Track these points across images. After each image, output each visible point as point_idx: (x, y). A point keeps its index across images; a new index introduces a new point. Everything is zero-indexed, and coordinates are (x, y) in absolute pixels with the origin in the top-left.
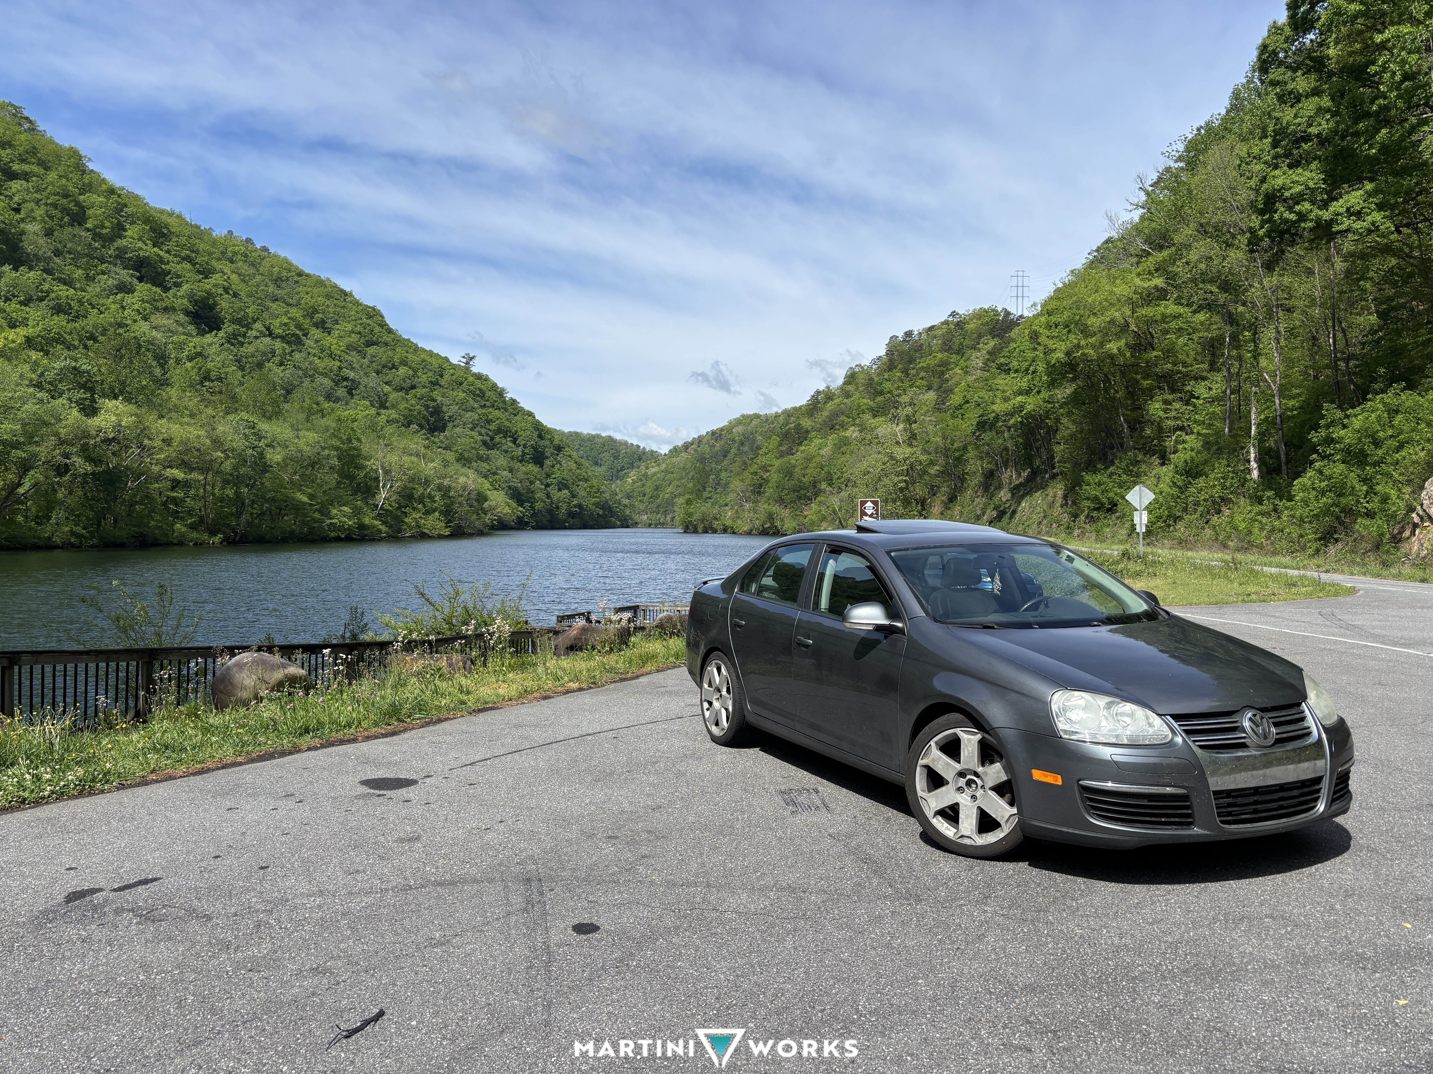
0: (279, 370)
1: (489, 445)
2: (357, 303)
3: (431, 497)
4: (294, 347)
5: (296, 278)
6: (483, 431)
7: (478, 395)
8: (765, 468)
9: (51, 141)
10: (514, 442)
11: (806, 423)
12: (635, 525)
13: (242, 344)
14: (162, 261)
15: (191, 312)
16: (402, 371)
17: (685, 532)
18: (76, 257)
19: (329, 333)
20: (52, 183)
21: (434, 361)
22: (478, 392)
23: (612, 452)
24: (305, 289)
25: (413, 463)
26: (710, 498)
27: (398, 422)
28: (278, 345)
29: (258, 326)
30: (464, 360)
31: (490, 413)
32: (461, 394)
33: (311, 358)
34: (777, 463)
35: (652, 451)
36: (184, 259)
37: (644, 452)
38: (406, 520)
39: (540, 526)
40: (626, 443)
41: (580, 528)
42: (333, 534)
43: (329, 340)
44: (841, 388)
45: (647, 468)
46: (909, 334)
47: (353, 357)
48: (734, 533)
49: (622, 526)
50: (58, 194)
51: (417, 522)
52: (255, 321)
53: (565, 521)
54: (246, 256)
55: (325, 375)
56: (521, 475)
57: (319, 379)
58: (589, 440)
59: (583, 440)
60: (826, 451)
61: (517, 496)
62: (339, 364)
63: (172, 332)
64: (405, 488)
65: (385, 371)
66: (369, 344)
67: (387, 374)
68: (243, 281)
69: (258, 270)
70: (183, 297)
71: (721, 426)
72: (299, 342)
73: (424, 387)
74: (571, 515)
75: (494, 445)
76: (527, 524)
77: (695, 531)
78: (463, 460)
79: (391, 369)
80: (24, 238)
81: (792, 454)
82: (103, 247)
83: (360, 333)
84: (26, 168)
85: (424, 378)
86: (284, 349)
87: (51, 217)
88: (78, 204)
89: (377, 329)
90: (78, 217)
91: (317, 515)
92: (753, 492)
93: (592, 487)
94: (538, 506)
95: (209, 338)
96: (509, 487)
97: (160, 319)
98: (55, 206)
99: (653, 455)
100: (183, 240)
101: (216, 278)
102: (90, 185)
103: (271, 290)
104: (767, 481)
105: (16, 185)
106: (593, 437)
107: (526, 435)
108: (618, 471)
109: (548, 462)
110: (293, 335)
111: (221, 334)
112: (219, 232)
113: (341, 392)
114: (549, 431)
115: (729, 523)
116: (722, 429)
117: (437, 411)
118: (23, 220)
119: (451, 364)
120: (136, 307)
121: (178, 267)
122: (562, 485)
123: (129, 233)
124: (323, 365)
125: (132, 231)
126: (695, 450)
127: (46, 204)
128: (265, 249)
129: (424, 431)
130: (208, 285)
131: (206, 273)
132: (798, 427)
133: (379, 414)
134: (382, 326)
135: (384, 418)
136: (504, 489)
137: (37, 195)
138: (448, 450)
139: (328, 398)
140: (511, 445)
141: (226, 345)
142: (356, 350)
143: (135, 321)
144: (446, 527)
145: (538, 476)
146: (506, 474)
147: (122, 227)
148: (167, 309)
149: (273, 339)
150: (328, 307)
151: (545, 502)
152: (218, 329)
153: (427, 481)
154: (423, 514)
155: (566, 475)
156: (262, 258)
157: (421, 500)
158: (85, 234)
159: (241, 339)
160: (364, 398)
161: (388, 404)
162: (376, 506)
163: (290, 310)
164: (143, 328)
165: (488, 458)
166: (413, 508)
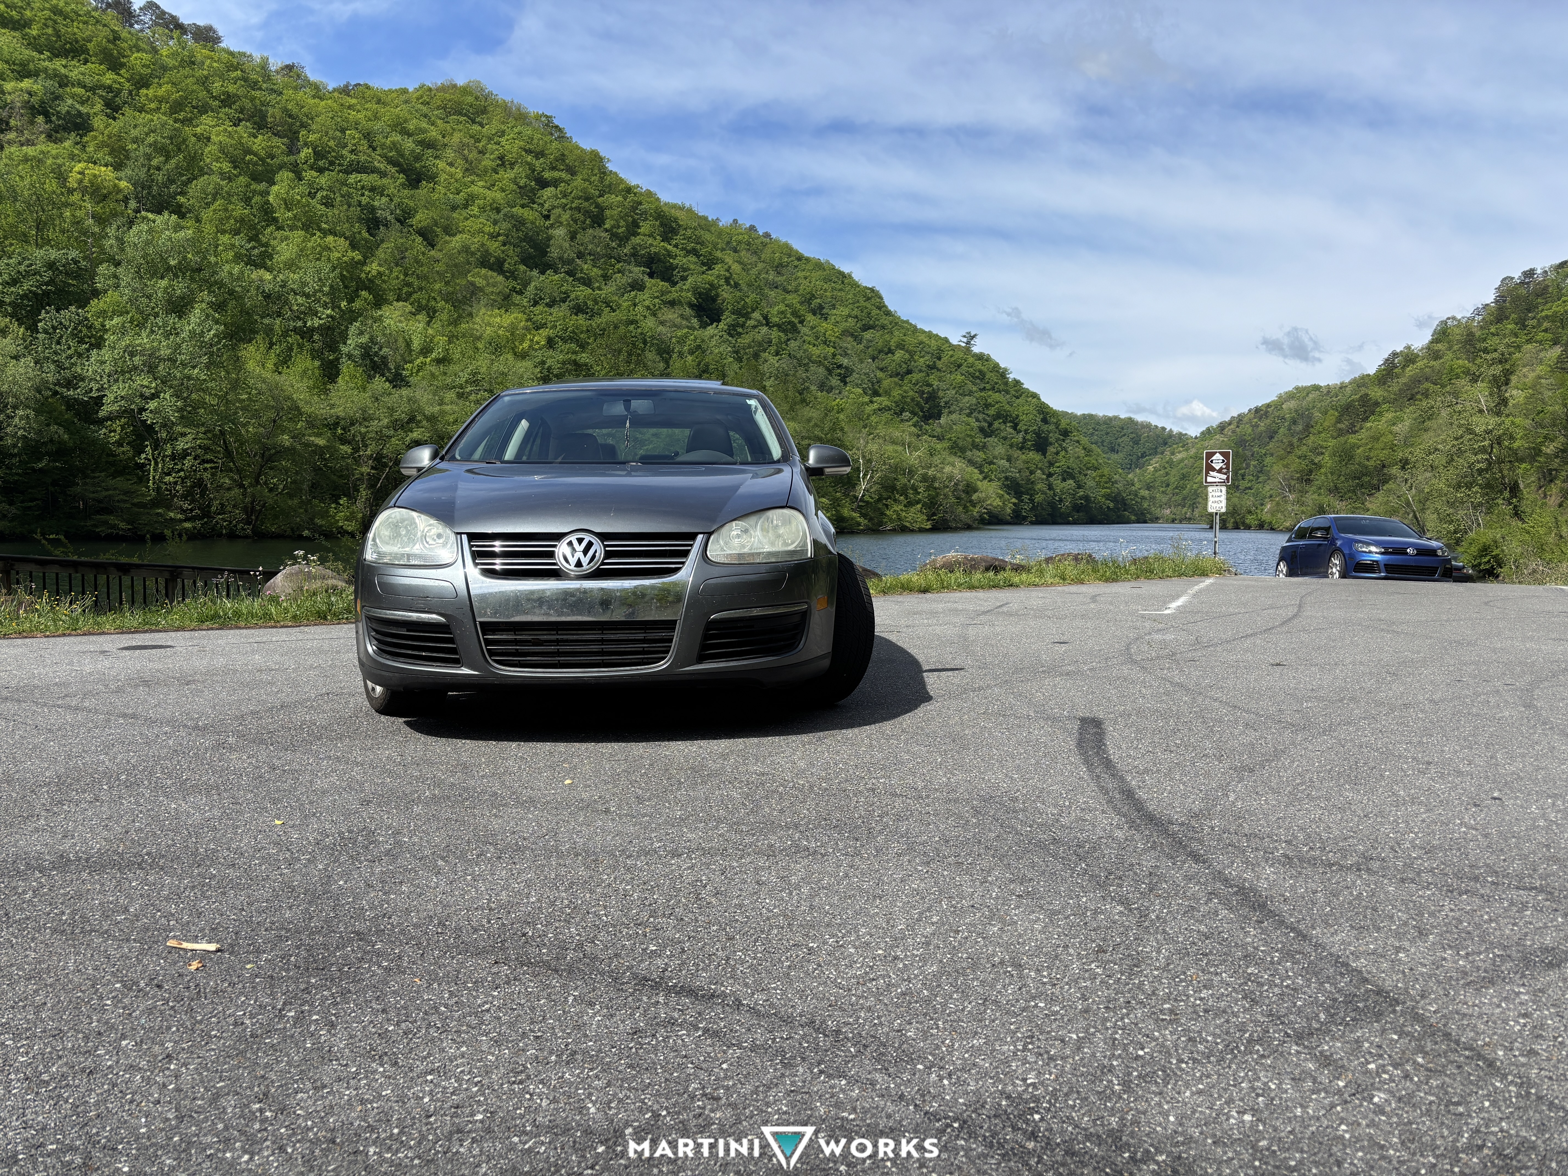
0: (773, 360)
1: (986, 433)
2: (855, 285)
3: (915, 489)
4: (790, 335)
5: (796, 263)
6: (981, 416)
7: (978, 377)
8: (1317, 450)
9: (578, 147)
10: (1015, 427)
11: (1377, 393)
12: (1155, 520)
13: (740, 334)
14: (669, 254)
15: (695, 305)
16: (899, 354)
18: (596, 257)
19: (826, 319)
20: (577, 188)
21: (932, 343)
22: (977, 374)
23: (1132, 436)
24: (804, 273)
25: (896, 451)
26: (1250, 488)
27: (890, 409)
28: (775, 334)
29: (756, 315)
30: (965, 340)
31: (990, 396)
32: (959, 377)
33: (806, 346)
34: (1332, 443)
35: (1181, 433)
36: (690, 252)
37: (1171, 434)
38: (888, 513)
39: (1040, 522)
40: (1148, 426)
41: (1086, 523)
43: (826, 327)
44: (1428, 348)
45: (1173, 454)
46: (1530, 273)
47: (848, 343)
48: (1272, 529)
49: (1138, 522)
50: (581, 198)
51: (898, 515)
52: (753, 311)
53: (1069, 515)
54: (749, 244)
55: (819, 364)
56: (1020, 464)
57: (813, 368)
58: (1105, 423)
59: (1098, 423)
60: (1402, 428)
61: (1014, 487)
62: (832, 350)
63: (675, 326)
64: (884, 478)
65: (881, 356)
66: (866, 328)
67: (882, 360)
68: (745, 270)
69: (760, 258)
70: (688, 290)
71: (1268, 401)
72: (794, 329)
73: (920, 371)
74: (1077, 508)
75: (992, 432)
76: (1025, 518)
78: (957, 449)
79: (887, 354)
80: (552, 242)
81: (1355, 432)
82: (620, 246)
83: (856, 317)
84: (556, 174)
85: (922, 362)
86: (780, 338)
87: (575, 221)
88: (597, 206)
89: (875, 312)
90: (598, 220)
92: (1300, 480)
93: (1102, 476)
94: (1038, 498)
95: (711, 330)
96: (1007, 478)
97: (670, 315)
98: (578, 209)
99: (1181, 439)
100: (689, 232)
101: (718, 269)
102: (610, 186)
103: (771, 277)
104: (1319, 466)
105: (549, 192)
106: (1110, 419)
107: (1028, 419)
108: (1138, 458)
109: (1051, 450)
110: (790, 323)
111: (722, 325)
112: (725, 221)
113: (835, 381)
114: (1055, 414)
115: (1266, 517)
116: (1268, 406)
117: (932, 397)
118: (552, 226)
119: (951, 345)
120: (647, 303)
121: (685, 260)
122: (1067, 475)
123: (641, 230)
124: (818, 352)
125: (645, 227)
126: (1234, 432)
127: (571, 209)
128: (767, 235)
129: (916, 419)
130: (711, 276)
131: (709, 264)
132: (1365, 399)
133: (871, 402)
134: (879, 308)
135: (876, 406)
136: (999, 479)
137: (564, 201)
138: (940, 438)
139: (822, 387)
140: (1011, 431)
141: (726, 336)
142: (852, 335)
143: (645, 317)
144: (928, 520)
145: (1040, 465)
146: (1004, 463)
147: (636, 224)
148: (672, 303)
149: (770, 328)
150: (826, 291)
151: (1046, 494)
152: (719, 321)
153: (910, 472)
154: (905, 506)
155: (1072, 463)
156: (764, 245)
157: (904, 492)
158: (604, 235)
159: (740, 330)
160: (857, 385)
161: (881, 391)
162: (856, 498)
163: (788, 297)
164: (650, 323)
165: (985, 446)
166: (895, 500)
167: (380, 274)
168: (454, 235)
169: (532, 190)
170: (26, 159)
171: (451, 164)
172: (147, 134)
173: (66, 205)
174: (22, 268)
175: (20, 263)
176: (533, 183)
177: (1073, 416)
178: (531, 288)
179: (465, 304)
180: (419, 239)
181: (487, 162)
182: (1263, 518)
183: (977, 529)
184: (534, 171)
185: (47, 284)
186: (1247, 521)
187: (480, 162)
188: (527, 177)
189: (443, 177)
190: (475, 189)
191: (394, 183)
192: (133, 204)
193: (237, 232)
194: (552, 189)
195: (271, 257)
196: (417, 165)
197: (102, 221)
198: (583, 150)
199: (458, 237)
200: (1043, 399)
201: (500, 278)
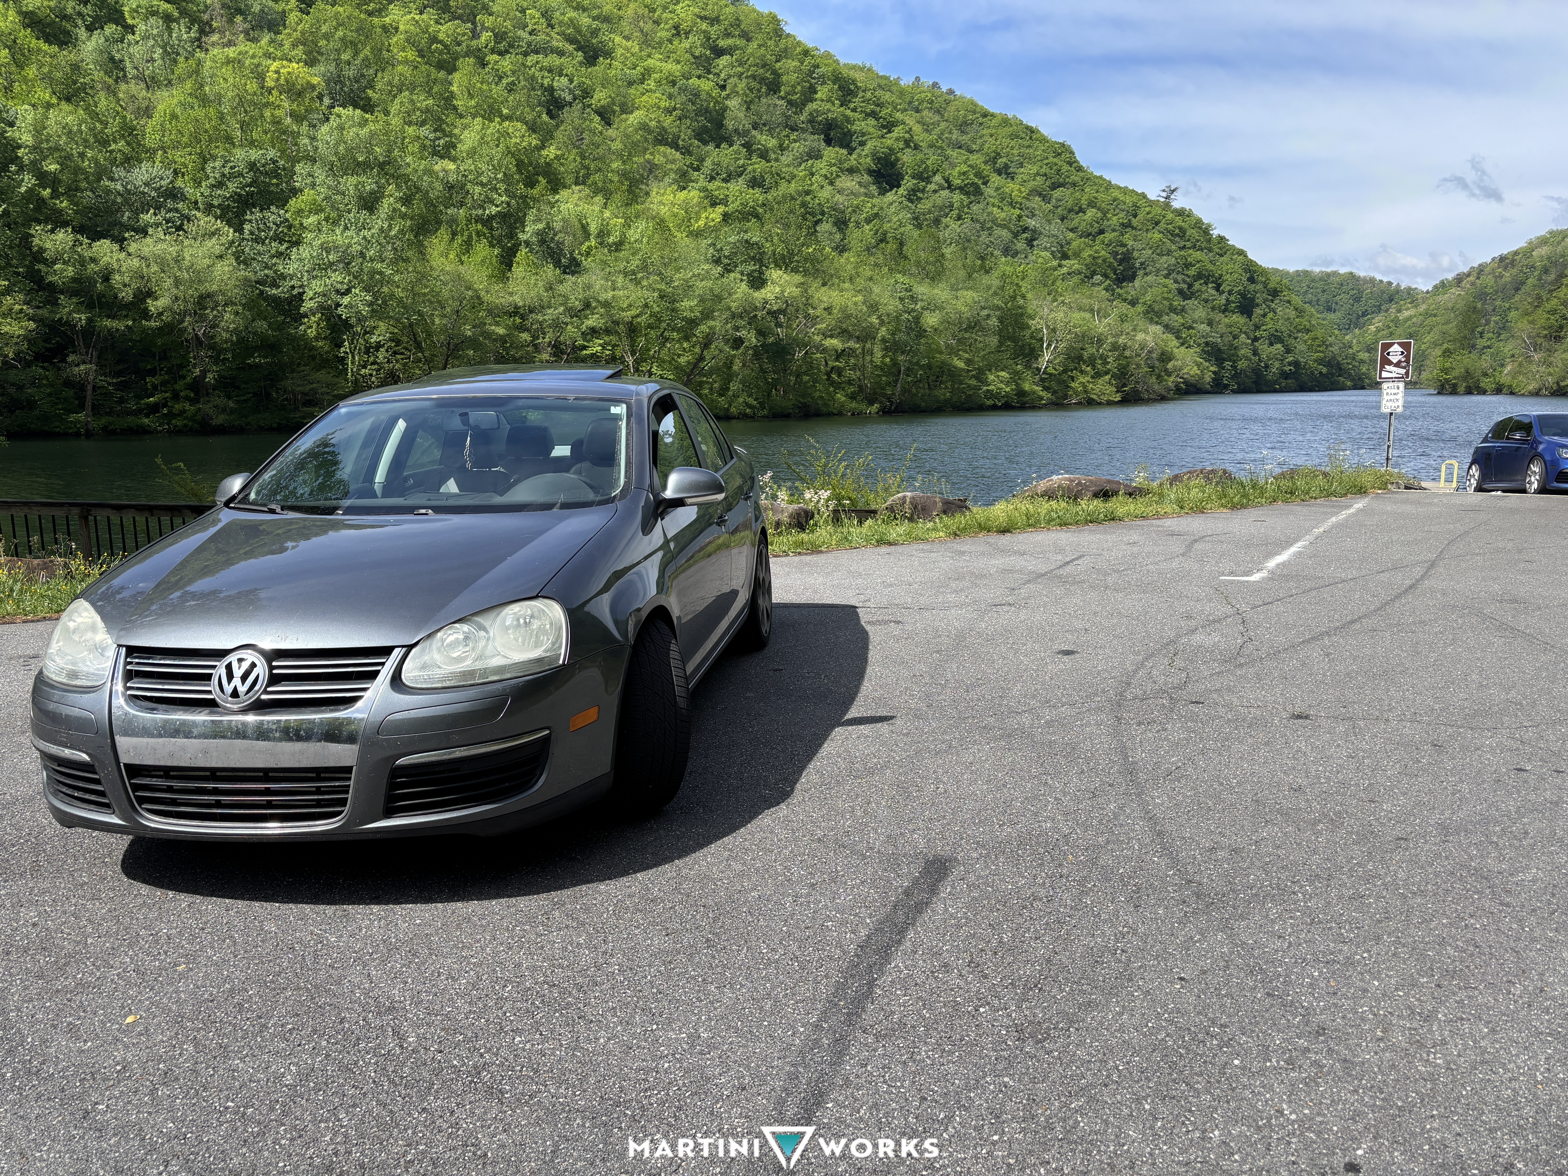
0: (954, 226)
1: (1186, 295)
2: (1044, 140)
3: (1104, 358)
4: (972, 198)
5: (981, 120)
6: (1180, 277)
7: (1178, 235)
10: (1217, 289)
13: (920, 200)
14: (848, 120)
15: (874, 171)
16: (1091, 213)
17: (1439, 393)
18: (772, 127)
19: (1013, 179)
20: (752, 54)
21: (1128, 200)
22: (1177, 231)
23: (1352, 292)
24: (989, 131)
25: (1084, 319)
26: (1489, 347)
27: (1080, 273)
28: (956, 197)
29: (938, 178)
30: (1164, 194)
31: (1190, 255)
32: (1156, 235)
33: (990, 209)
35: (1410, 288)
36: (868, 115)
37: (1398, 291)
38: (1073, 385)
39: (1243, 390)
40: (1372, 281)
41: (1295, 391)
42: (989, 403)
43: (1012, 188)
45: (1399, 311)
47: (1036, 203)
48: (1512, 393)
49: (1355, 387)
50: (756, 65)
51: (1085, 386)
52: (935, 174)
53: (1276, 382)
54: (932, 102)
55: (1003, 226)
56: (1222, 328)
57: (998, 232)
58: (1321, 279)
59: (1313, 281)
61: (1214, 353)
62: (1018, 212)
63: (853, 194)
64: (1070, 348)
65: (1072, 216)
66: (1055, 186)
67: (1072, 220)
68: (927, 131)
69: (943, 117)
70: (867, 155)
72: (978, 192)
73: (1114, 230)
74: (1284, 375)
75: (1192, 294)
76: (1226, 387)
77: (1454, 392)
78: (1153, 314)
79: (1077, 213)
80: (727, 113)
82: (796, 113)
83: (1045, 175)
84: (730, 41)
85: (1114, 221)
86: (962, 202)
87: (751, 90)
88: (775, 72)
89: (1066, 167)
90: (774, 87)
91: (973, 382)
92: (1548, 337)
93: (1315, 339)
94: (1242, 364)
95: (890, 196)
96: (1207, 344)
97: (848, 183)
98: (754, 77)
99: (1411, 295)
100: (869, 95)
101: (898, 131)
102: (786, 50)
103: (954, 137)
105: (724, 60)
106: (1328, 275)
107: (1233, 278)
108: (1358, 317)
109: (1258, 311)
110: (972, 184)
111: (901, 191)
112: (907, 81)
113: (1020, 245)
114: (1264, 272)
115: (1505, 379)
116: (1516, 253)
117: (1126, 258)
118: (727, 96)
119: (1148, 201)
120: (824, 172)
121: (863, 123)
122: (1275, 338)
123: (819, 95)
124: (1002, 215)
125: (822, 92)
126: (1473, 284)
127: (747, 77)
128: (951, 92)
129: (1108, 282)
130: (890, 139)
131: (889, 126)
133: (1060, 266)
134: (1070, 164)
135: (1065, 270)
136: (1199, 345)
137: (739, 69)
138: (1133, 303)
139: (1006, 252)
140: (1214, 292)
141: (906, 203)
142: (1040, 195)
143: (822, 187)
144: (1117, 392)
145: (1244, 329)
146: (1204, 327)
147: (813, 90)
148: (851, 171)
149: (951, 191)
150: (1012, 148)
151: (1250, 360)
152: (899, 186)
153: (1099, 341)
154: (1092, 377)
155: (1282, 326)
156: (948, 102)
157: (1092, 362)
158: (780, 102)
159: (920, 195)
160: (1046, 249)
161: (1070, 253)
162: (1039, 370)
163: (971, 157)
164: (826, 193)
165: (1183, 310)
166: (1082, 372)
167: (557, 157)
168: (632, 112)
169: (708, 59)
170: (228, 61)
171: (627, 38)
172: (336, 29)
173: (267, 105)
174: (227, 171)
175: (224, 166)
176: (708, 52)
177: (1285, 274)
178: (708, 163)
179: (642, 182)
180: (597, 118)
181: (663, 34)
182: (1502, 381)
183: (1173, 399)
184: (710, 38)
185: (250, 185)
186: (1482, 385)
187: (656, 33)
188: (702, 45)
189: (619, 51)
190: (650, 62)
191: (573, 61)
192: (327, 101)
193: (423, 123)
194: (728, 57)
195: (454, 147)
196: (594, 41)
197: (298, 118)
198: (758, 13)
199: (637, 113)
200: (1251, 256)
201: (678, 155)
